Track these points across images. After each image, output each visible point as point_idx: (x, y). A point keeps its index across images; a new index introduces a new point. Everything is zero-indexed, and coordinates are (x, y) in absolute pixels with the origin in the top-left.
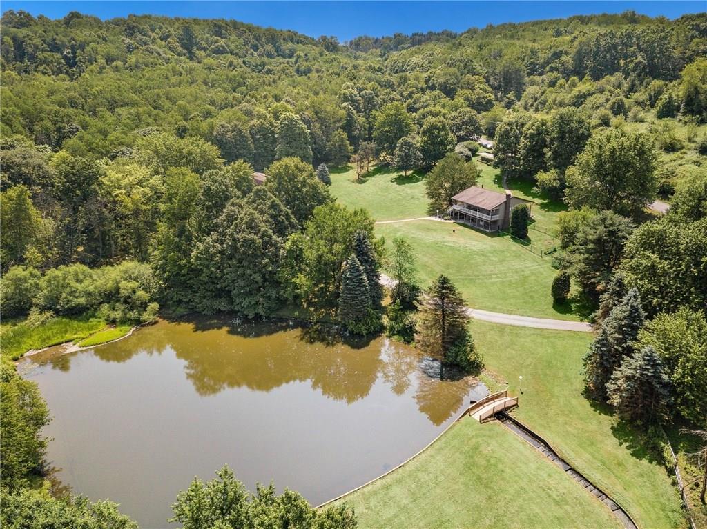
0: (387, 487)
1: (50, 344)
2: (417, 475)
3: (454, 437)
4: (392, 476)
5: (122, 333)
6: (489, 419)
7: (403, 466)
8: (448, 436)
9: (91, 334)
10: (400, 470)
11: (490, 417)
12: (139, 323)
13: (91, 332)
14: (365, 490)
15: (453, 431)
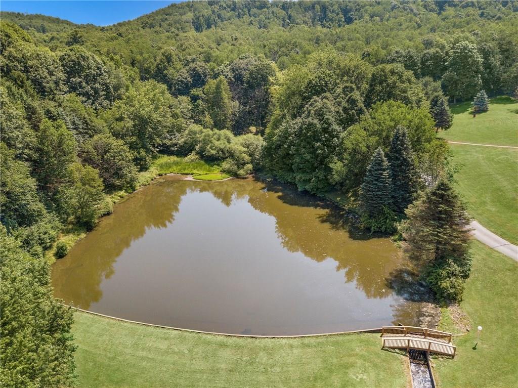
0: (223, 345)
1: (183, 173)
2: (258, 353)
3: (336, 343)
4: (238, 339)
5: (220, 178)
6: (397, 351)
7: (256, 338)
8: (329, 339)
9: (206, 174)
10: (250, 340)
11: (401, 349)
12: (236, 176)
13: (207, 173)
14: (204, 336)
15: (341, 338)
